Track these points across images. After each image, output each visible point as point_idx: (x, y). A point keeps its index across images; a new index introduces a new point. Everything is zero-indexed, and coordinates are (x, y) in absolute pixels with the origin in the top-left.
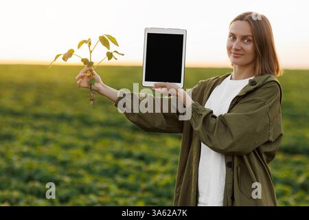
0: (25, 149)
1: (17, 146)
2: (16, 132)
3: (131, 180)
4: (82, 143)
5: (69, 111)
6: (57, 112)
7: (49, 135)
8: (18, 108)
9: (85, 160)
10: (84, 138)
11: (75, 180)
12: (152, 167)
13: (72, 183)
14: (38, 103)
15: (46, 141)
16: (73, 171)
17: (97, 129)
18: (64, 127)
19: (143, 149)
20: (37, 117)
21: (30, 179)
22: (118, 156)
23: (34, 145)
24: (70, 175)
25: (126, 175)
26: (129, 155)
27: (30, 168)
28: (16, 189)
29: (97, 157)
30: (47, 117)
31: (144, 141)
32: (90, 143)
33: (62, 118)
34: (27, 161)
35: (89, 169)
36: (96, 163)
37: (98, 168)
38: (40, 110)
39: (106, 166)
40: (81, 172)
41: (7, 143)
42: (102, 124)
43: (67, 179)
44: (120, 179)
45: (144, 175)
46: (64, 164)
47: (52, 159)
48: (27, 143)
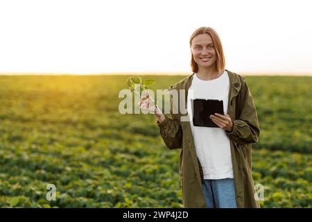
0: (34, 147)
1: (26, 145)
2: (25, 134)
3: (123, 169)
4: (85, 143)
5: (75, 118)
6: (64, 118)
7: (55, 136)
8: (27, 115)
9: (85, 154)
10: (88, 139)
11: (76, 169)
12: (144, 160)
13: (73, 171)
14: (46, 111)
15: (52, 141)
16: (75, 163)
17: (100, 131)
18: (69, 130)
19: (139, 146)
20: (44, 122)
21: (37, 168)
22: (114, 152)
23: (41, 145)
24: (71, 166)
25: (119, 165)
26: (126, 151)
27: (37, 161)
28: (25, 175)
29: (96, 152)
30: (53, 123)
31: (141, 141)
32: (92, 142)
33: (68, 122)
34: (34, 156)
35: (88, 161)
36: (95, 157)
37: (96, 161)
38: (46, 117)
39: (103, 159)
40: (81, 163)
41: (17, 143)
42: (104, 127)
43: (69, 169)
44: (114, 169)
45: (136, 165)
46: (67, 157)
47: (57, 154)
48: (35, 143)
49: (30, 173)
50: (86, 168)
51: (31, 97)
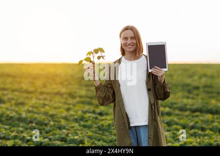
0: (30, 109)
1: (26, 108)
2: (26, 101)
3: (89, 123)
4: (66, 106)
5: (63, 91)
6: (55, 91)
7: (46, 102)
8: (31, 89)
9: (65, 114)
10: (69, 104)
11: (56, 123)
13: (55, 125)
14: (45, 86)
15: (44, 105)
16: (57, 119)
17: (78, 99)
18: (57, 98)
20: (42, 93)
21: (31, 122)
22: (85, 112)
23: (36, 108)
24: (54, 121)
25: (87, 121)
27: (31, 118)
29: (72, 113)
30: (48, 94)
32: (71, 106)
33: (58, 94)
34: (29, 115)
35: (66, 118)
36: (71, 116)
37: (72, 118)
38: (44, 90)
39: (76, 117)
40: (61, 120)
42: (81, 97)
43: (52, 123)
44: (82, 123)
46: (52, 116)
47: (46, 114)
48: (33, 107)
49: (26, 126)
50: (63, 122)
51: (36, 77)
